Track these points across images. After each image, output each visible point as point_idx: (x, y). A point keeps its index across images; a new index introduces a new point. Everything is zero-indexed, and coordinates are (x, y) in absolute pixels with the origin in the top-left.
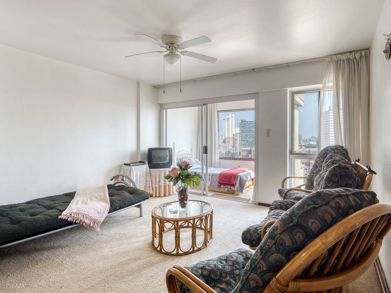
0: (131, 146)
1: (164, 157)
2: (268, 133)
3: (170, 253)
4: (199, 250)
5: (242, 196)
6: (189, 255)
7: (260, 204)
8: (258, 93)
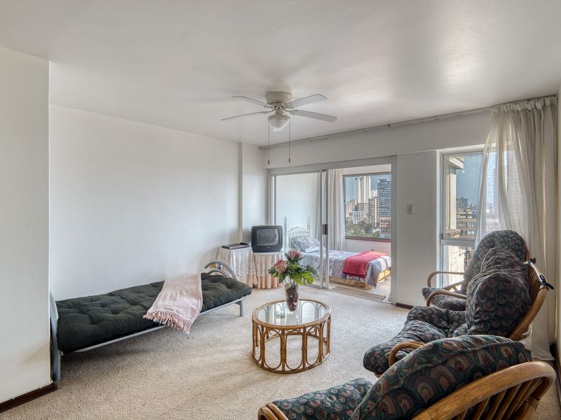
0: (230, 223)
1: (272, 237)
2: (410, 210)
3: (274, 369)
4: (311, 367)
5: (374, 291)
6: (298, 374)
7: (399, 305)
8: (396, 156)
